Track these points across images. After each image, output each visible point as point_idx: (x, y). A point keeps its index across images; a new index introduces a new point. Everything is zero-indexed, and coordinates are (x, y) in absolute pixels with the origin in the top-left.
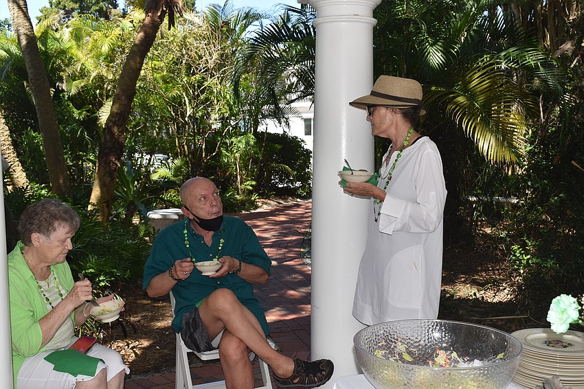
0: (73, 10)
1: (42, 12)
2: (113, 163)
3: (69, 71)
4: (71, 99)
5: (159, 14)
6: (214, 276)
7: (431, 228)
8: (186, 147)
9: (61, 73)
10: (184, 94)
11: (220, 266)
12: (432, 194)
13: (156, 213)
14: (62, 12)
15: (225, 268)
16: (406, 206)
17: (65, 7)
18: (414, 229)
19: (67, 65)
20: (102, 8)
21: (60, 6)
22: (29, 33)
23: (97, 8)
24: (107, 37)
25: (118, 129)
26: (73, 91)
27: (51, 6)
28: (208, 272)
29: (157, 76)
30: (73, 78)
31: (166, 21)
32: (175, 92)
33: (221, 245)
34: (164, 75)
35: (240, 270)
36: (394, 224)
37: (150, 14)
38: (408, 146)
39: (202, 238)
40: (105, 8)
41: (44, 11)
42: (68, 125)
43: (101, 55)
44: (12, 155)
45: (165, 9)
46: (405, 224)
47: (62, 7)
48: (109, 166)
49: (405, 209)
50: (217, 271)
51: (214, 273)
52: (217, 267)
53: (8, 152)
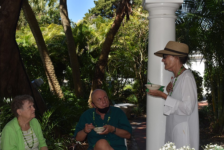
0: (99, 14)
1: (85, 15)
2: (99, 82)
3: (90, 41)
4: (91, 53)
5: (122, 15)
6: (101, 134)
7: (188, 114)
8: (140, 75)
9: (87, 42)
10: (140, 51)
11: (104, 129)
12: (189, 97)
13: (118, 105)
14: (94, 15)
15: (107, 130)
16: (177, 102)
17: (95, 13)
18: (180, 113)
19: (90, 39)
20: (110, 13)
21: (93, 12)
22: (68, 25)
23: (108, 13)
24: (107, 26)
25: (102, 67)
26: (92, 50)
27: (90, 13)
28: (99, 132)
29: (128, 42)
30: (92, 44)
31: (125, 18)
32: (135, 50)
33: (109, 119)
34: (132, 43)
35: (115, 132)
36: (170, 110)
37: (118, 15)
38: (180, 75)
39: (100, 116)
40: (112, 13)
41: (86, 15)
42: (89, 65)
43: (104, 33)
44: (55, 78)
45: (124, 13)
46: (176, 110)
47: (94, 13)
48: (97, 83)
49: (176, 104)
50: (103, 131)
51: (101, 132)
52: (103, 130)
53: (53, 76)
